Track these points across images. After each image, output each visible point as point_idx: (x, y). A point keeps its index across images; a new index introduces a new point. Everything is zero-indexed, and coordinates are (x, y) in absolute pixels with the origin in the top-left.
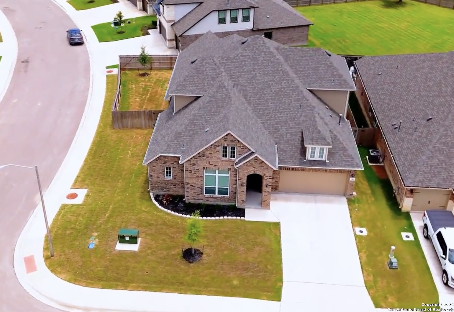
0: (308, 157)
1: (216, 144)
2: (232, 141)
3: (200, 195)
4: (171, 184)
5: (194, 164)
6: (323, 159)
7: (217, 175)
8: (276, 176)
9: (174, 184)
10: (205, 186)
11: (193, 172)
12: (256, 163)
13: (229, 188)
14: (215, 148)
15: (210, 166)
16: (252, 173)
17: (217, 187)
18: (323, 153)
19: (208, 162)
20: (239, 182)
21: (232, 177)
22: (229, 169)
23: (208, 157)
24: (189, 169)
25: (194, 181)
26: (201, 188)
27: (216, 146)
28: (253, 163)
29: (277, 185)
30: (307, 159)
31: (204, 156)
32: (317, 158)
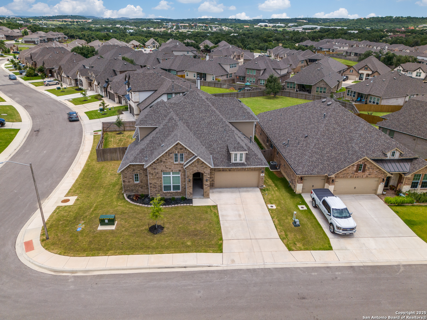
0: (233, 161)
1: (170, 152)
2: (181, 149)
3: (161, 192)
4: (139, 187)
5: (155, 169)
6: (243, 162)
7: (171, 175)
8: (213, 176)
9: (141, 186)
10: (163, 185)
11: (154, 174)
12: (198, 164)
13: (180, 185)
14: (169, 155)
15: (166, 169)
16: (196, 172)
17: (172, 185)
18: (242, 157)
19: (164, 166)
20: (187, 180)
21: (183, 177)
22: (180, 171)
23: (164, 162)
24: (151, 172)
25: (155, 181)
26: (161, 186)
27: (169, 154)
28: (196, 164)
29: (213, 183)
30: (232, 162)
31: (161, 161)
32: (238, 161)
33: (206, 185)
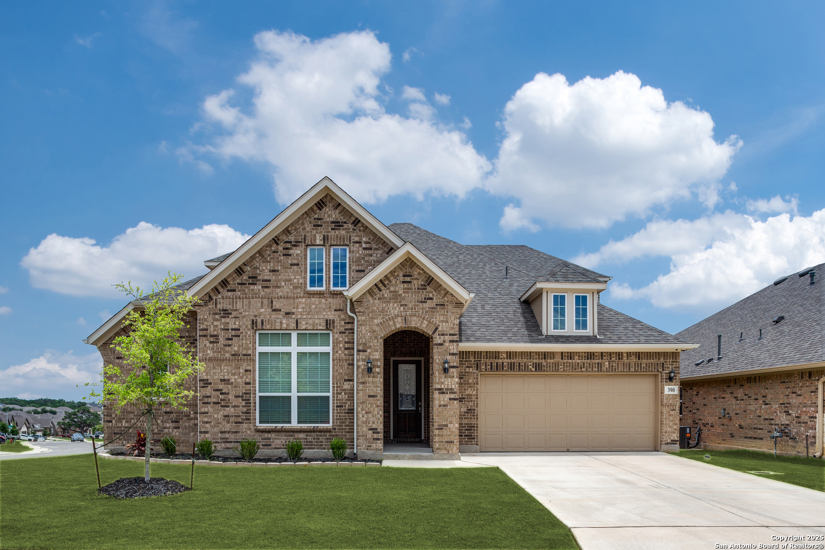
0: (548, 325)
1: (292, 238)
2: (337, 225)
3: (245, 425)
4: (166, 417)
5: (226, 313)
6: (588, 332)
7: (294, 349)
8: (469, 392)
9: (173, 416)
10: (258, 394)
11: (222, 340)
12: (406, 290)
13: (330, 394)
14: (285, 252)
15: (274, 315)
16: (399, 325)
17: (294, 394)
18: (585, 310)
19: (266, 301)
20: (359, 362)
21: (341, 354)
22: (329, 324)
23: (266, 284)
24: (211, 330)
25: (224, 371)
26: (246, 397)
27: (289, 245)
28: (400, 288)
29: (474, 422)
30: (544, 332)
31: (254, 279)
32: (570, 328)
33: (441, 391)
